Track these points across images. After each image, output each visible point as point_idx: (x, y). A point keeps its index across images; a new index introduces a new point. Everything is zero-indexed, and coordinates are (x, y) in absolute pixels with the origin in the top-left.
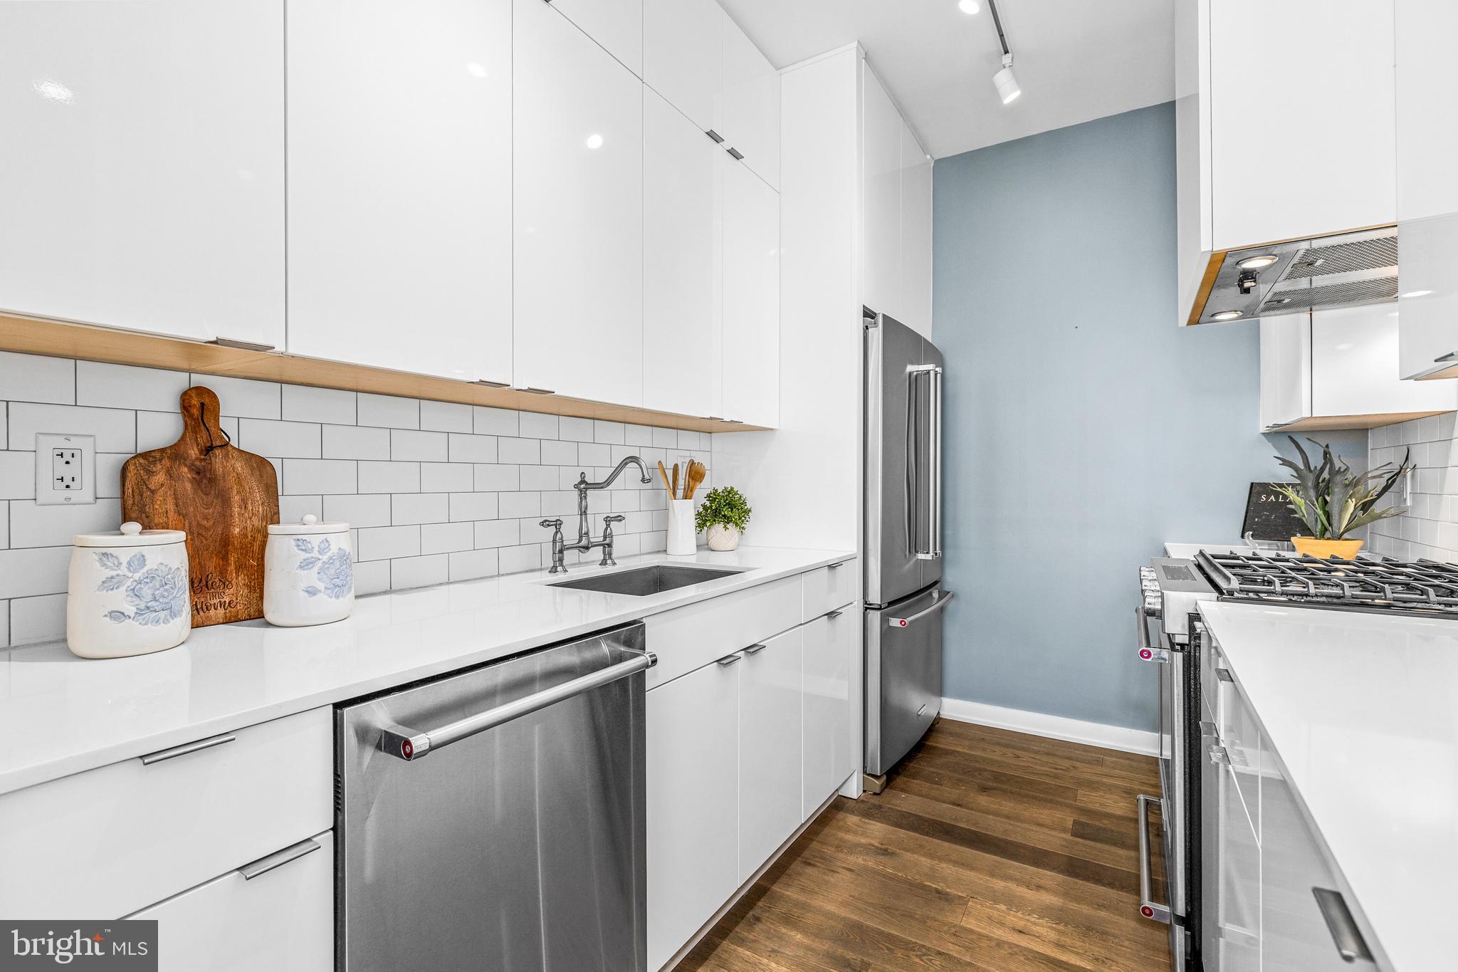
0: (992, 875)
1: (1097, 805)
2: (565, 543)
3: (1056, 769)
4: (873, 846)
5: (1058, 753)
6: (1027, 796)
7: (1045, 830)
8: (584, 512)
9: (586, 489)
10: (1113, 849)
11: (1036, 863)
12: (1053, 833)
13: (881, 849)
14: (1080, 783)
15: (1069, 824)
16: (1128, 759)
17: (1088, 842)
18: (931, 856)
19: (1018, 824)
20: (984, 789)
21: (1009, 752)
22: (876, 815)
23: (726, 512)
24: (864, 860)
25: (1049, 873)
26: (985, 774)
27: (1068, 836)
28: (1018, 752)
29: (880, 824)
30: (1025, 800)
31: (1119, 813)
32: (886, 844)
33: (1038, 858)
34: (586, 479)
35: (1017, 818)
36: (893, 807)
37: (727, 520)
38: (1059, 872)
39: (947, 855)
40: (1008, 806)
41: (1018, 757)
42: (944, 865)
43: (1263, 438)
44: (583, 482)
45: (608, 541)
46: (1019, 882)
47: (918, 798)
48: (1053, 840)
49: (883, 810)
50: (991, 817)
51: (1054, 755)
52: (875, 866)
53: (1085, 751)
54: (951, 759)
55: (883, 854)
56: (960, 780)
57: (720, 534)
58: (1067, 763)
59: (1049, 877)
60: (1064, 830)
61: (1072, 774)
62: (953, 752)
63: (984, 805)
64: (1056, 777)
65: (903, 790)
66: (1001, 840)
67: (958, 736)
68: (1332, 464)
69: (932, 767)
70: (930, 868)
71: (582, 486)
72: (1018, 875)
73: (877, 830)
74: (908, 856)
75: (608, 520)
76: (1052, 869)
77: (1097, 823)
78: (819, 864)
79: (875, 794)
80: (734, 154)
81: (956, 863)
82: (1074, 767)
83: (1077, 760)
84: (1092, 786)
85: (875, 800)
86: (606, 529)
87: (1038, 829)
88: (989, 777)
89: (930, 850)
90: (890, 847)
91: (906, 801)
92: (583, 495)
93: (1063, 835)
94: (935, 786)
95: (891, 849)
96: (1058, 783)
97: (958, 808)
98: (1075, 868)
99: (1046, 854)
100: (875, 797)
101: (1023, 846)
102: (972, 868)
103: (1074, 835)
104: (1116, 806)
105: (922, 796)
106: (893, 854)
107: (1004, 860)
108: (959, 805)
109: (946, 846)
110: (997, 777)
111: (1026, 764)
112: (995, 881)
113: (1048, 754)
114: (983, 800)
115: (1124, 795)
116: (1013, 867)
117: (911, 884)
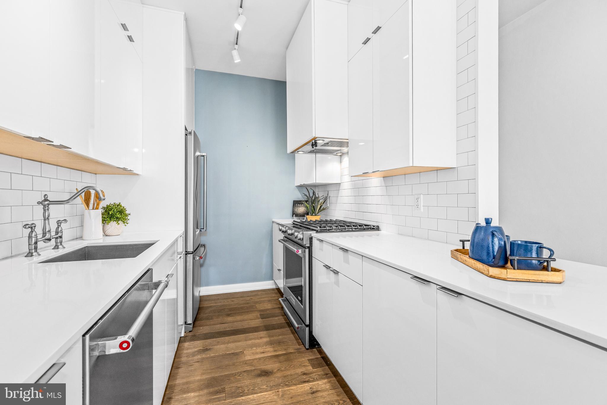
0: (246, 340)
1: (263, 307)
2: (38, 238)
3: (246, 301)
4: (201, 350)
5: (244, 296)
6: (243, 312)
7: (253, 321)
8: (48, 218)
9: (49, 204)
10: (274, 318)
11: (256, 331)
12: (256, 320)
13: (205, 349)
14: (256, 303)
15: (259, 316)
16: (264, 291)
17: (266, 319)
18: (224, 343)
19: (245, 322)
20: (228, 315)
21: (229, 300)
22: (195, 339)
23: (118, 216)
24: (200, 356)
25: (261, 332)
26: (226, 310)
27: (261, 320)
28: (232, 300)
29: (198, 341)
30: (243, 314)
31: (269, 308)
32: (205, 347)
33: (255, 330)
34: (48, 199)
35: (243, 320)
36: (200, 333)
37: (118, 219)
38: (264, 331)
39: (229, 341)
40: (238, 318)
41: (233, 301)
42: (229, 345)
43: (296, 187)
44: (46, 200)
45: (60, 234)
46: (255, 339)
47: (207, 327)
48: (257, 322)
49: (196, 336)
50: (235, 323)
51: (243, 297)
52: (206, 356)
53: (252, 293)
54: (211, 309)
55: (207, 351)
56: (219, 315)
57: (113, 226)
58: (248, 298)
59: (263, 333)
60: (259, 319)
61: (252, 301)
62: (211, 307)
63: (231, 320)
64: (248, 303)
65: (200, 326)
66: (243, 329)
67: (209, 300)
68: (315, 195)
69: (206, 314)
70: (226, 348)
71: (46, 203)
72: (253, 337)
73: (199, 344)
74: (216, 347)
75: (59, 223)
76: (262, 331)
77: (266, 313)
78: (183, 366)
79: (190, 331)
80: (130, 38)
81: (233, 342)
82: (251, 299)
83: (251, 296)
84: (260, 302)
85: (191, 334)
86: (58, 228)
87: (251, 321)
88: (228, 310)
89: (222, 342)
90: (208, 347)
91: (203, 330)
92: (46, 209)
93: (259, 320)
94: (211, 320)
95: (208, 348)
96: (249, 305)
97: (223, 325)
98: (267, 328)
99: (257, 327)
100: (191, 332)
101: (250, 328)
102: (239, 341)
103: (262, 318)
104: (268, 306)
105: (208, 325)
106: (210, 349)
107: (247, 335)
108: (223, 324)
109: (227, 338)
110: (230, 310)
111: (237, 302)
112: (248, 342)
113: (242, 297)
114: (230, 319)
115: (268, 302)
116: (251, 335)
117: (222, 356)
